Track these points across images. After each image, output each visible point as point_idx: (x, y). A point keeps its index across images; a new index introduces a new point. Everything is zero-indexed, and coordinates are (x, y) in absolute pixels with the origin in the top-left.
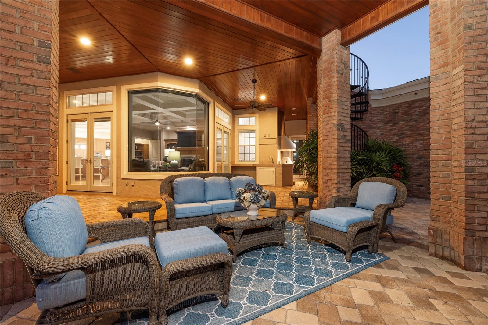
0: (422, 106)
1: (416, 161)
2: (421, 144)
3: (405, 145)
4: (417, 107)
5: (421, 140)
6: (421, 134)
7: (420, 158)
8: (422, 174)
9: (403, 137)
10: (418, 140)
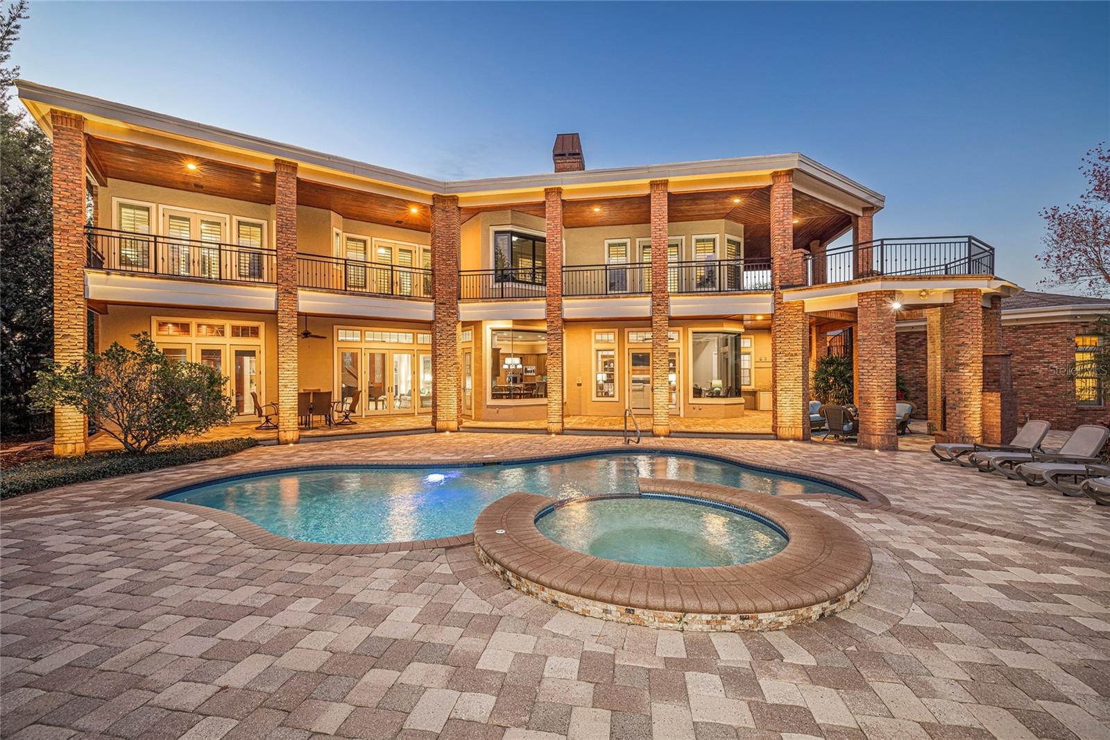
0: (918, 338)
1: (913, 387)
2: (917, 371)
3: (903, 371)
4: (914, 338)
5: (917, 368)
6: (917, 363)
7: (917, 383)
8: (918, 398)
9: (902, 365)
10: (914, 368)
